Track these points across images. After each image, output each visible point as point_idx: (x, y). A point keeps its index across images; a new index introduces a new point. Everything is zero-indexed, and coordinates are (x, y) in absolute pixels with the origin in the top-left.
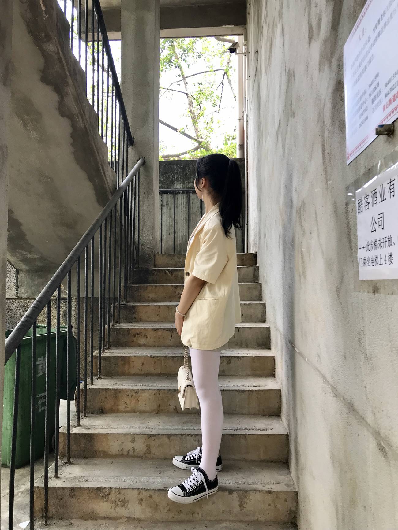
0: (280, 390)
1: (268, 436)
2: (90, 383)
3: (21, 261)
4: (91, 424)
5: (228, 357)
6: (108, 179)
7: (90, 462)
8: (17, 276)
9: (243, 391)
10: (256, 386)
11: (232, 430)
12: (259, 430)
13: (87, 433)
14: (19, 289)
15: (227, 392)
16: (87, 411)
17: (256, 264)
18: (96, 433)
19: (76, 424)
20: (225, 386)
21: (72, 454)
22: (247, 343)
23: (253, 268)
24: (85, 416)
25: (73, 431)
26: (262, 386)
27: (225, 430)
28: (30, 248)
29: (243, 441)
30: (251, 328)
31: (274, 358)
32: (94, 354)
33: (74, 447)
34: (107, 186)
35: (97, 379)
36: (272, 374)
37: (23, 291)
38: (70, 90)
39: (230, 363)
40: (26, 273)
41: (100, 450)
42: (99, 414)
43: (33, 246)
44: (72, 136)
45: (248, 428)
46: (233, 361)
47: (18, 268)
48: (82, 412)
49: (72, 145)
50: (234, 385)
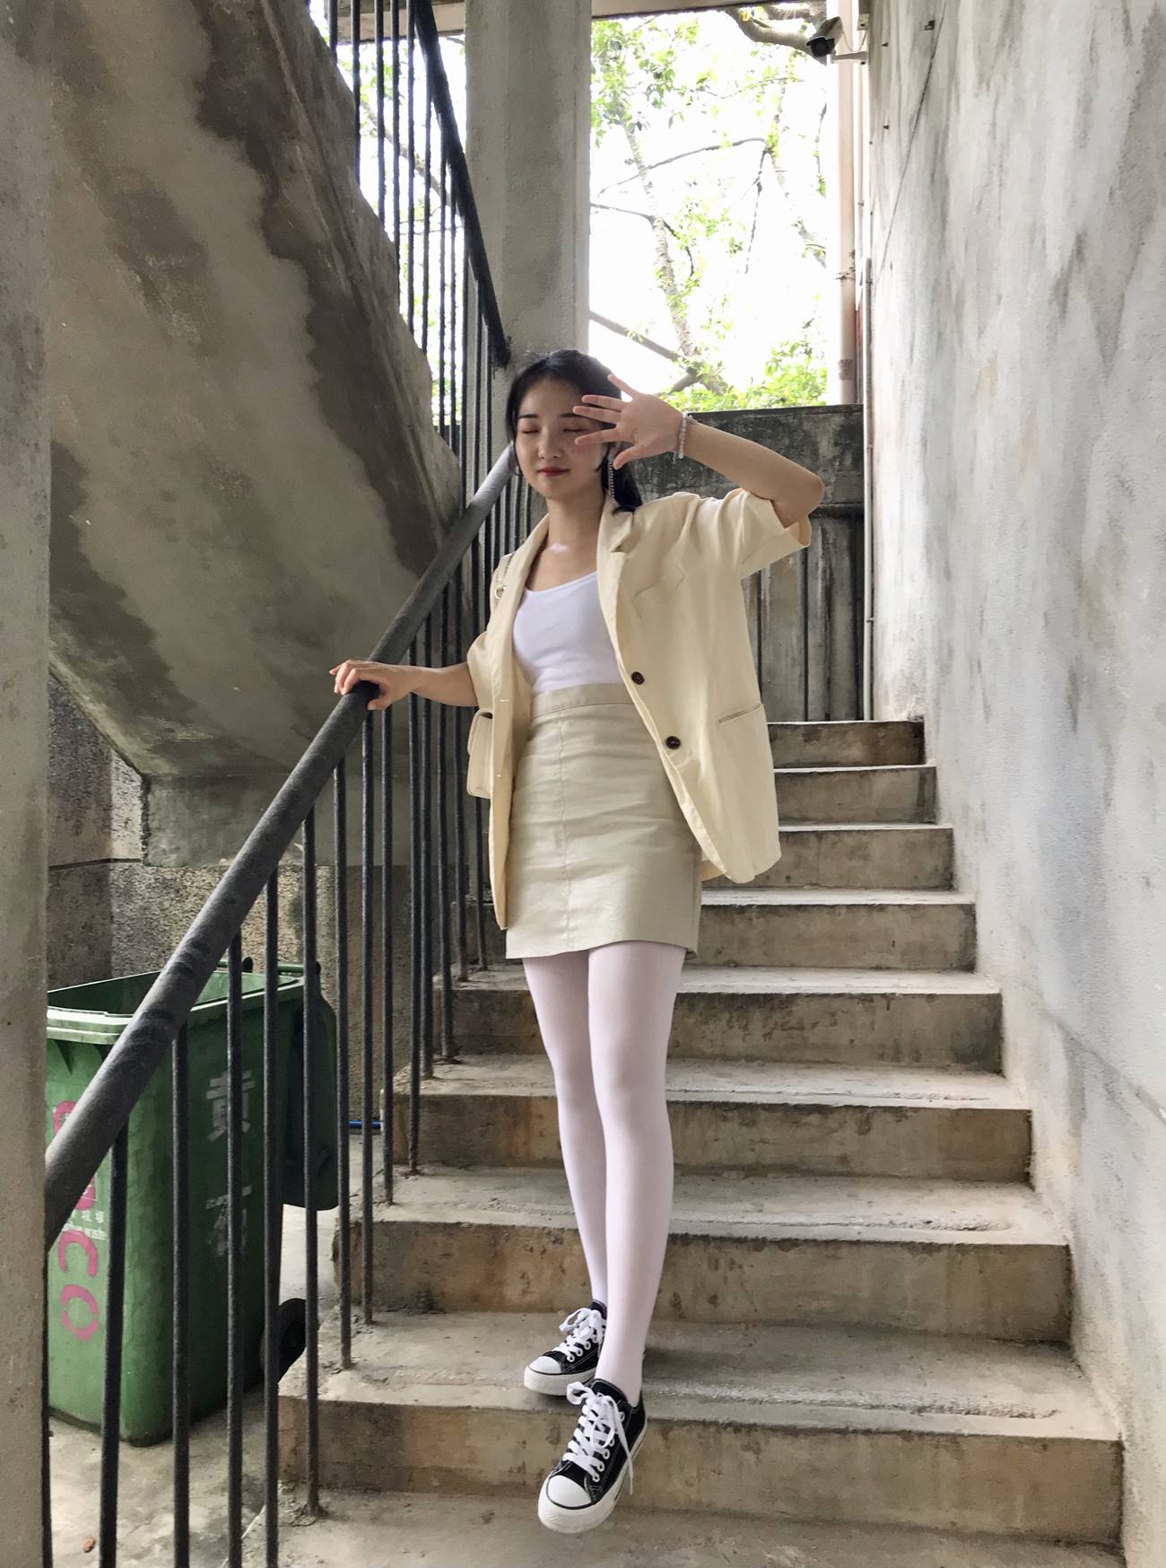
0: (1067, 1248)
1: (1044, 1444)
2: (384, 1198)
3: (154, 750)
4: (392, 1361)
5: (862, 1108)
6: (433, 476)
7: (390, 1510)
8: (143, 798)
9: (930, 1248)
10: (974, 1229)
11: (903, 1408)
12: (1003, 1414)
13: (377, 1400)
14: (153, 840)
15: (871, 1248)
16: (374, 1298)
17: (921, 758)
18: (410, 1402)
19: (338, 1357)
20: (861, 1224)
21: (326, 1474)
22: (917, 1052)
23: (916, 773)
24: (370, 1322)
25: (326, 1391)
26: (996, 1228)
27: (877, 1407)
28: (182, 710)
29: (946, 1458)
30: (931, 997)
31: (1026, 1116)
32: (396, 1088)
33: (332, 1451)
34: (429, 502)
35: (406, 1175)
36: (1019, 1174)
37: (164, 846)
38: (300, 154)
39: (869, 1129)
40: (174, 789)
41: (427, 1465)
42: (417, 1313)
43: (192, 704)
44: (312, 326)
45: (963, 1403)
46: (877, 1123)
47: (147, 772)
48: (359, 1303)
49: (313, 359)
50: (891, 1222)
